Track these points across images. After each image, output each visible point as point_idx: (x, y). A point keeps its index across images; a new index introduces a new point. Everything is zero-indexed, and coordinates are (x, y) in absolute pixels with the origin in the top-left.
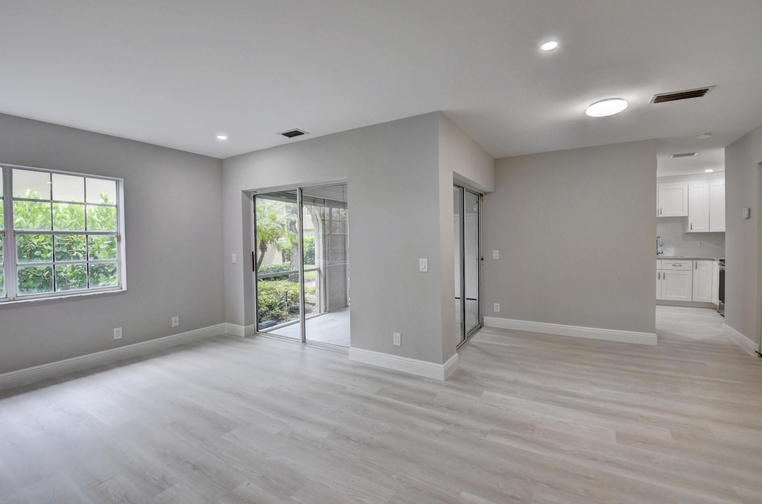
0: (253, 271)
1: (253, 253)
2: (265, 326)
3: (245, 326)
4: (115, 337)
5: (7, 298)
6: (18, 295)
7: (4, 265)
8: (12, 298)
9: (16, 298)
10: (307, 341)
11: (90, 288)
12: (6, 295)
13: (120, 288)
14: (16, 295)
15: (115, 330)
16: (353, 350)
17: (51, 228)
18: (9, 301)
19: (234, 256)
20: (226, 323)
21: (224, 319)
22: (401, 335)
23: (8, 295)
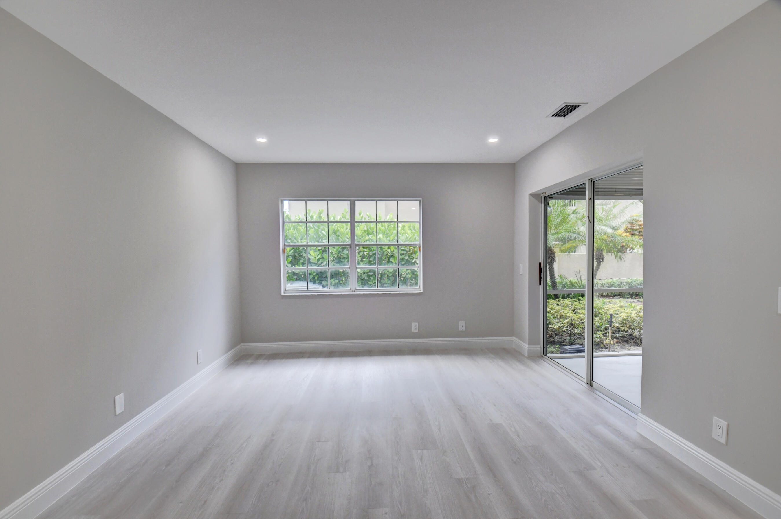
0: (540, 284)
1: (540, 264)
2: (570, 351)
3: (529, 345)
4: (413, 330)
5: (351, 290)
6: (357, 289)
7: (350, 267)
8: (353, 291)
9: (356, 291)
10: (594, 384)
11: (399, 288)
12: (351, 288)
13: (420, 290)
14: (356, 288)
15: (413, 324)
16: (642, 418)
17: (376, 242)
18: (352, 292)
19: (521, 266)
20: (514, 338)
21: (512, 333)
22: (728, 425)
23: (352, 288)
